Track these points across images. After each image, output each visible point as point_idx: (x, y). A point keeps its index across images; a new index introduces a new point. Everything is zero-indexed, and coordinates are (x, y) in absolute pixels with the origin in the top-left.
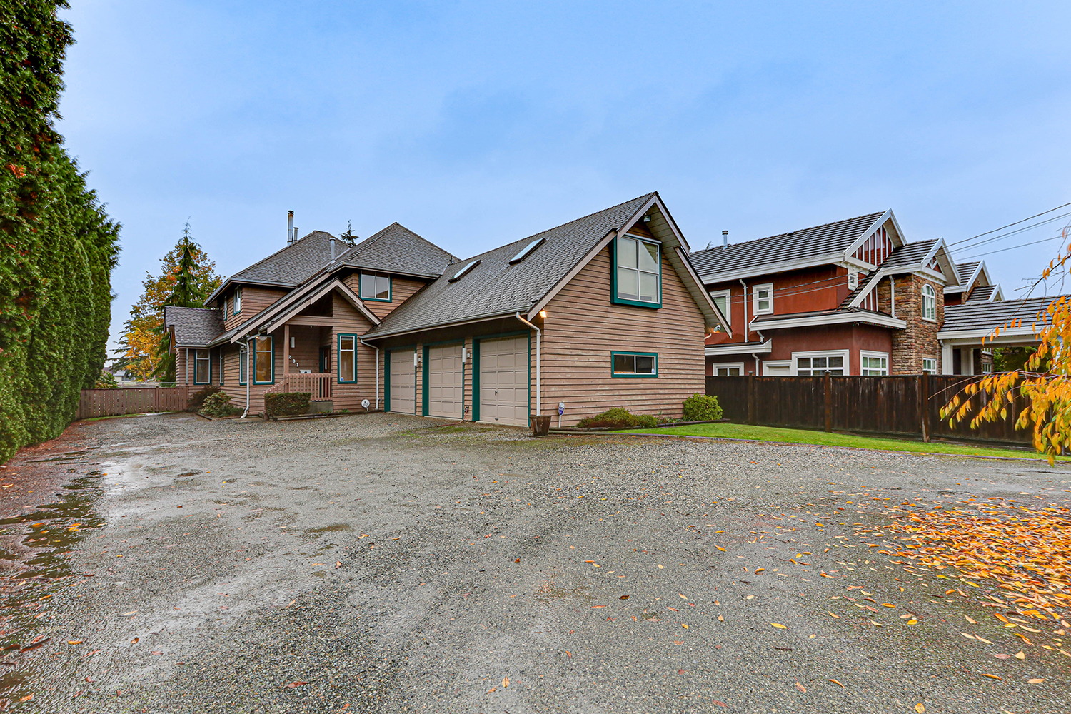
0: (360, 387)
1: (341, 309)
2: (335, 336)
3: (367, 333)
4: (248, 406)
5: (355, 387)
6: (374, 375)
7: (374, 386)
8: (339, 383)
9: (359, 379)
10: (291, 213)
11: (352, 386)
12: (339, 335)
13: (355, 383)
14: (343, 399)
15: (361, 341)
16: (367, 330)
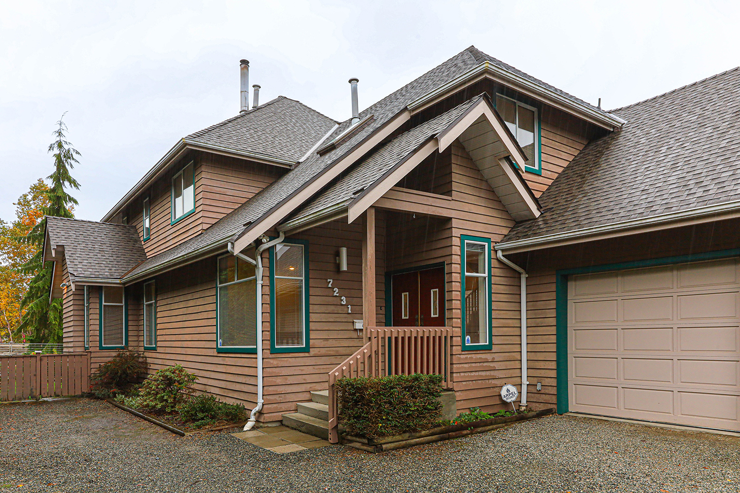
0: (497, 357)
1: (465, 180)
2: (456, 241)
3: (507, 238)
4: (260, 401)
5: (489, 356)
6: (516, 331)
7: (517, 356)
8: (465, 349)
9: (495, 340)
10: (245, 63)
11: (484, 356)
12: (462, 237)
13: (488, 348)
14: (471, 385)
15: (500, 254)
16: (505, 231)
